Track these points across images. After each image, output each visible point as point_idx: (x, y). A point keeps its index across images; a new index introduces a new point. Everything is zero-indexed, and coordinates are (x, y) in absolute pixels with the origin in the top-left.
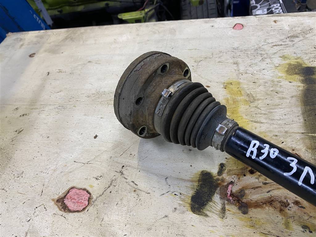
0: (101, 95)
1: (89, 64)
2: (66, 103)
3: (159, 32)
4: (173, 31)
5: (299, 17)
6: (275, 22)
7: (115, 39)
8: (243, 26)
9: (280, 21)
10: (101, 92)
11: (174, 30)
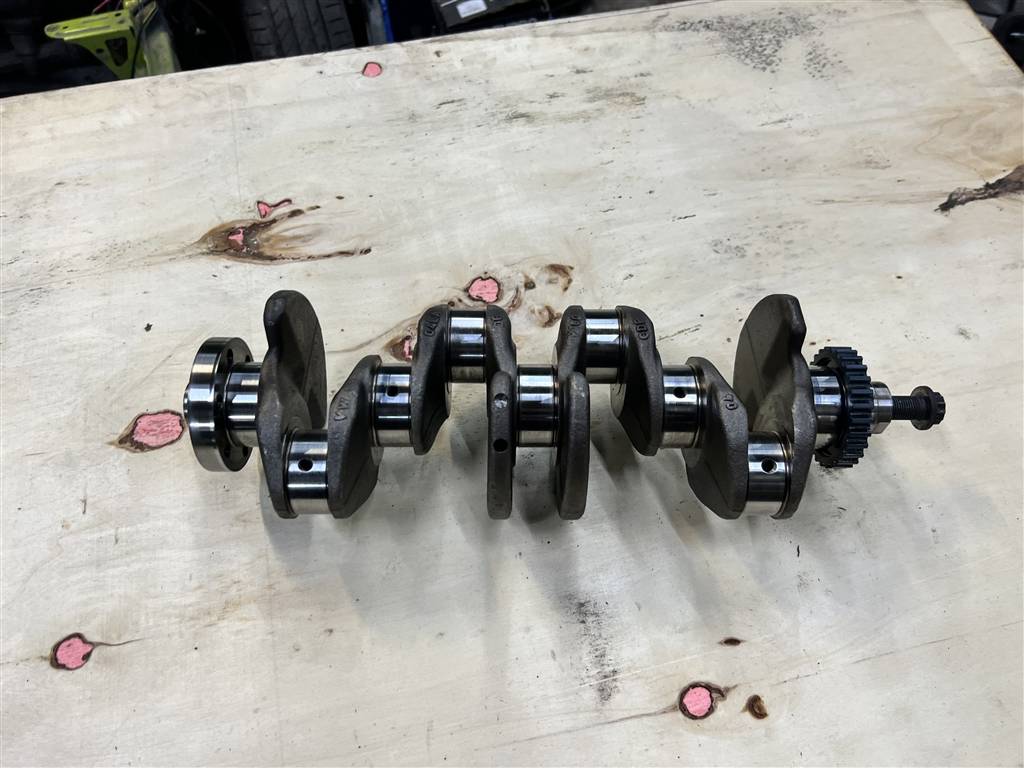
0: (124, 250)
1: (59, 188)
2: (44, 282)
3: (206, 94)
4: (237, 89)
5: (477, 42)
6: (438, 53)
7: (103, 123)
8: (379, 66)
9: (446, 52)
10: (120, 244)
11: (240, 87)
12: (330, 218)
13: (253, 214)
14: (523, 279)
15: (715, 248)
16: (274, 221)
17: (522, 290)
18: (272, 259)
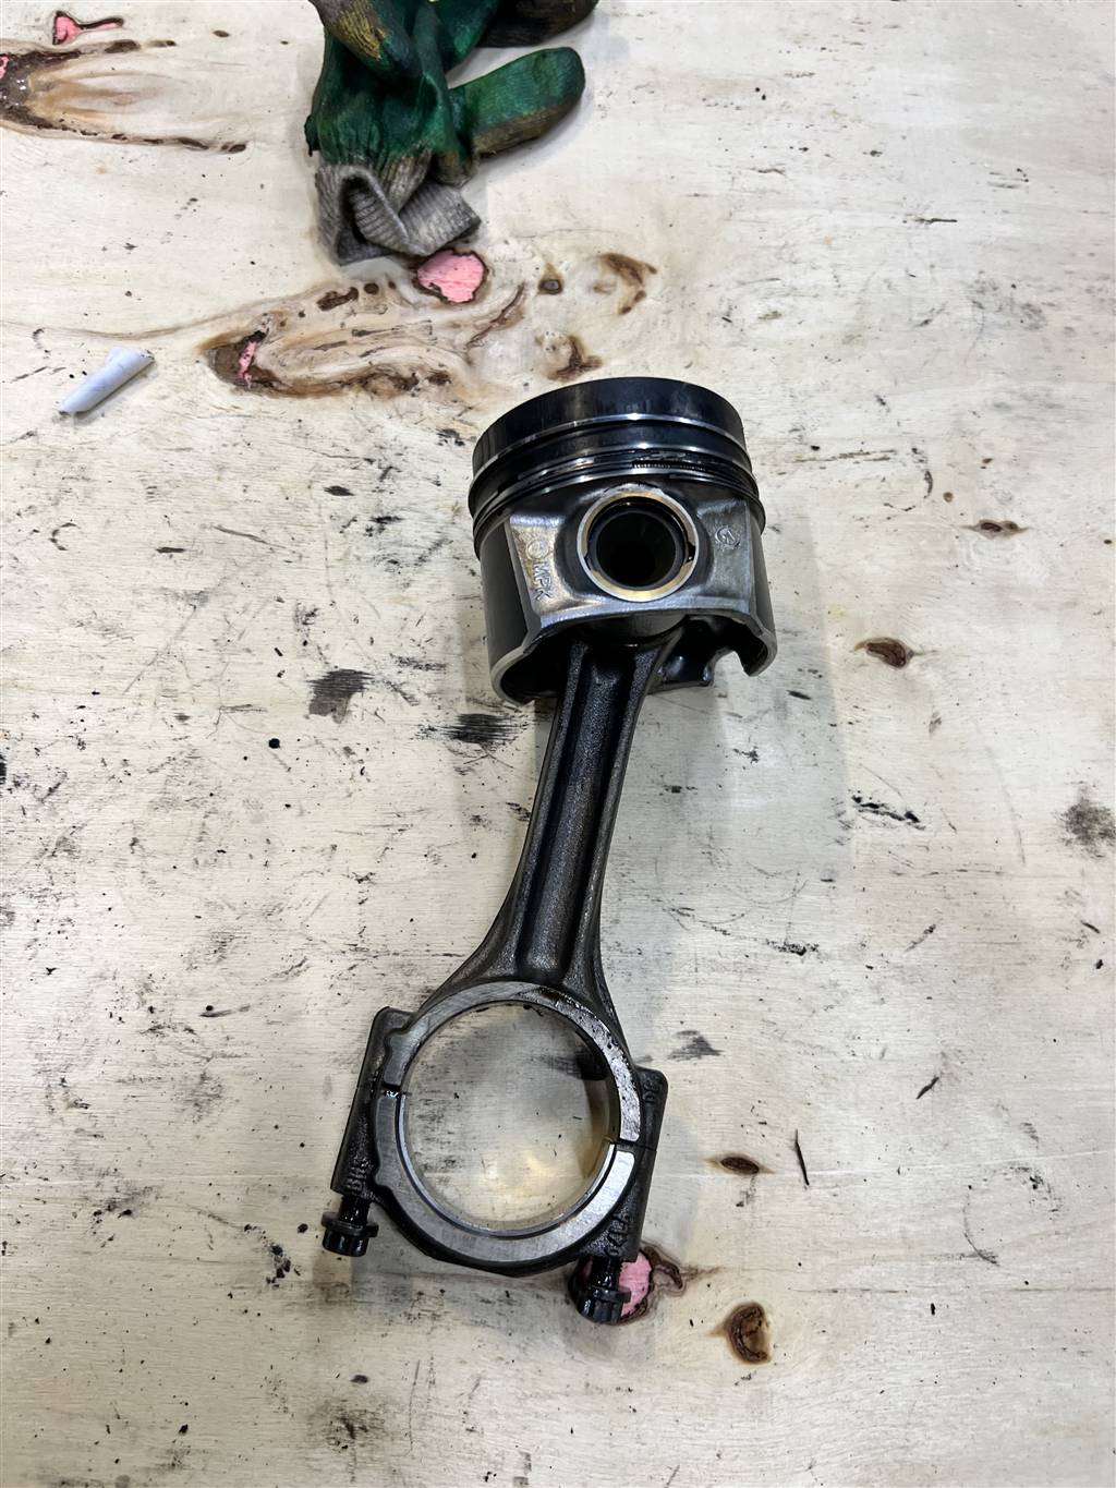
12: (188, 69)
13: (41, 33)
14: (542, 272)
15: (978, 297)
16: (75, 54)
17: (532, 292)
18: (43, 124)
